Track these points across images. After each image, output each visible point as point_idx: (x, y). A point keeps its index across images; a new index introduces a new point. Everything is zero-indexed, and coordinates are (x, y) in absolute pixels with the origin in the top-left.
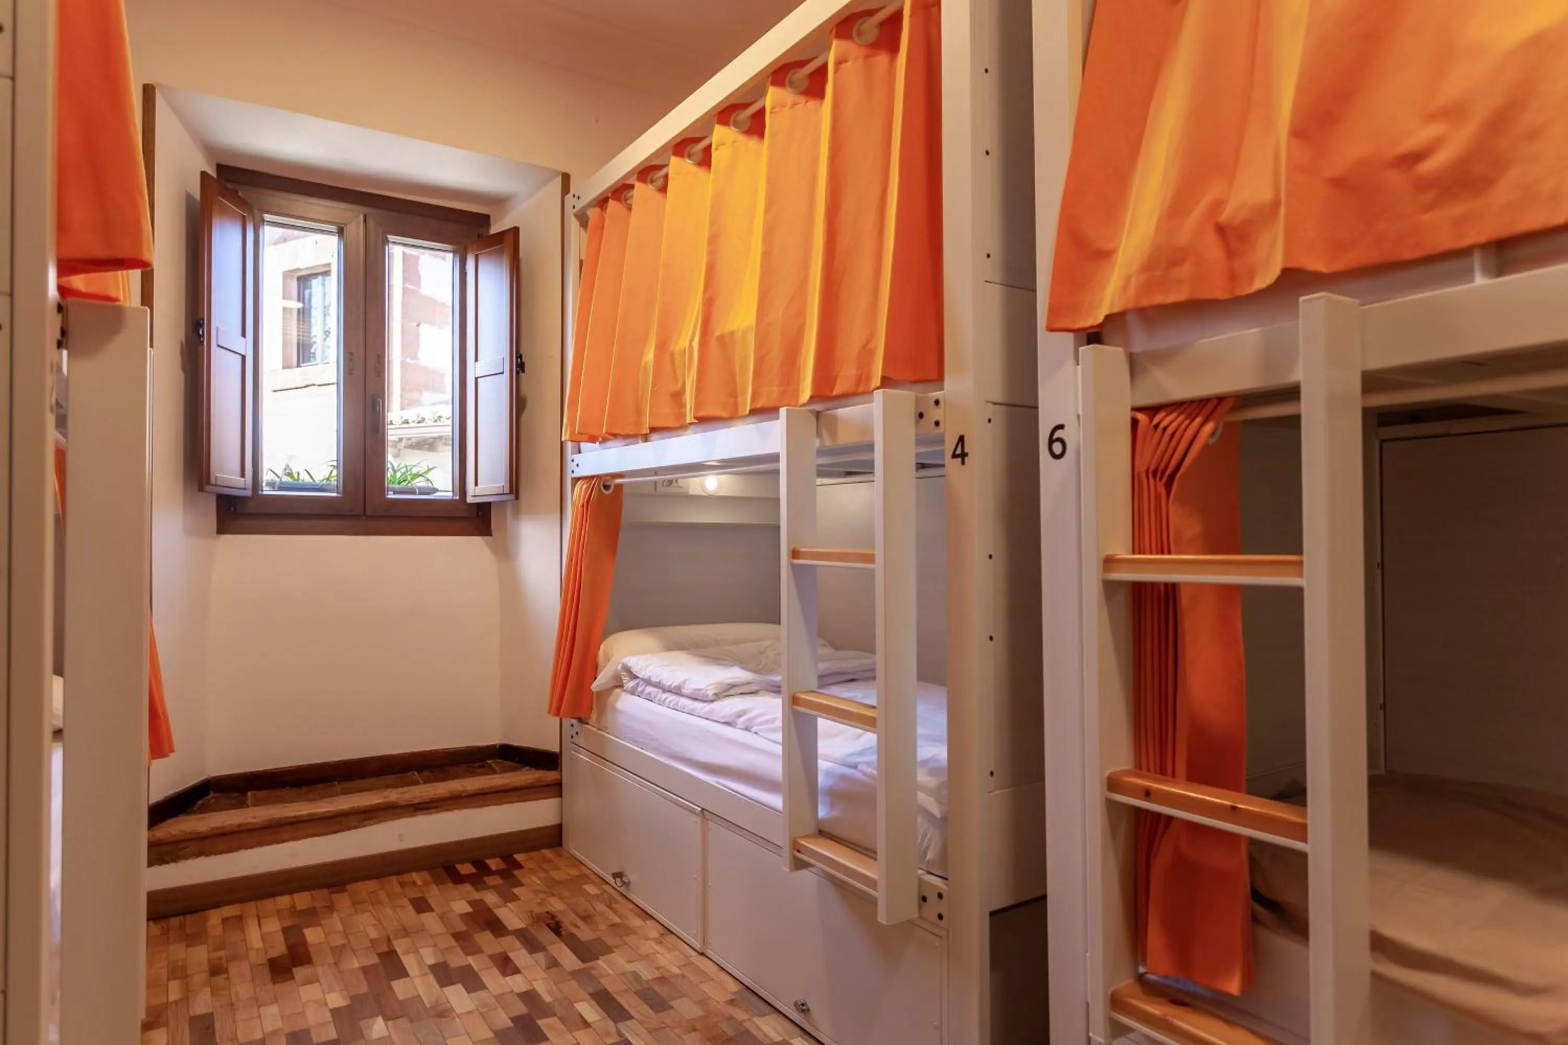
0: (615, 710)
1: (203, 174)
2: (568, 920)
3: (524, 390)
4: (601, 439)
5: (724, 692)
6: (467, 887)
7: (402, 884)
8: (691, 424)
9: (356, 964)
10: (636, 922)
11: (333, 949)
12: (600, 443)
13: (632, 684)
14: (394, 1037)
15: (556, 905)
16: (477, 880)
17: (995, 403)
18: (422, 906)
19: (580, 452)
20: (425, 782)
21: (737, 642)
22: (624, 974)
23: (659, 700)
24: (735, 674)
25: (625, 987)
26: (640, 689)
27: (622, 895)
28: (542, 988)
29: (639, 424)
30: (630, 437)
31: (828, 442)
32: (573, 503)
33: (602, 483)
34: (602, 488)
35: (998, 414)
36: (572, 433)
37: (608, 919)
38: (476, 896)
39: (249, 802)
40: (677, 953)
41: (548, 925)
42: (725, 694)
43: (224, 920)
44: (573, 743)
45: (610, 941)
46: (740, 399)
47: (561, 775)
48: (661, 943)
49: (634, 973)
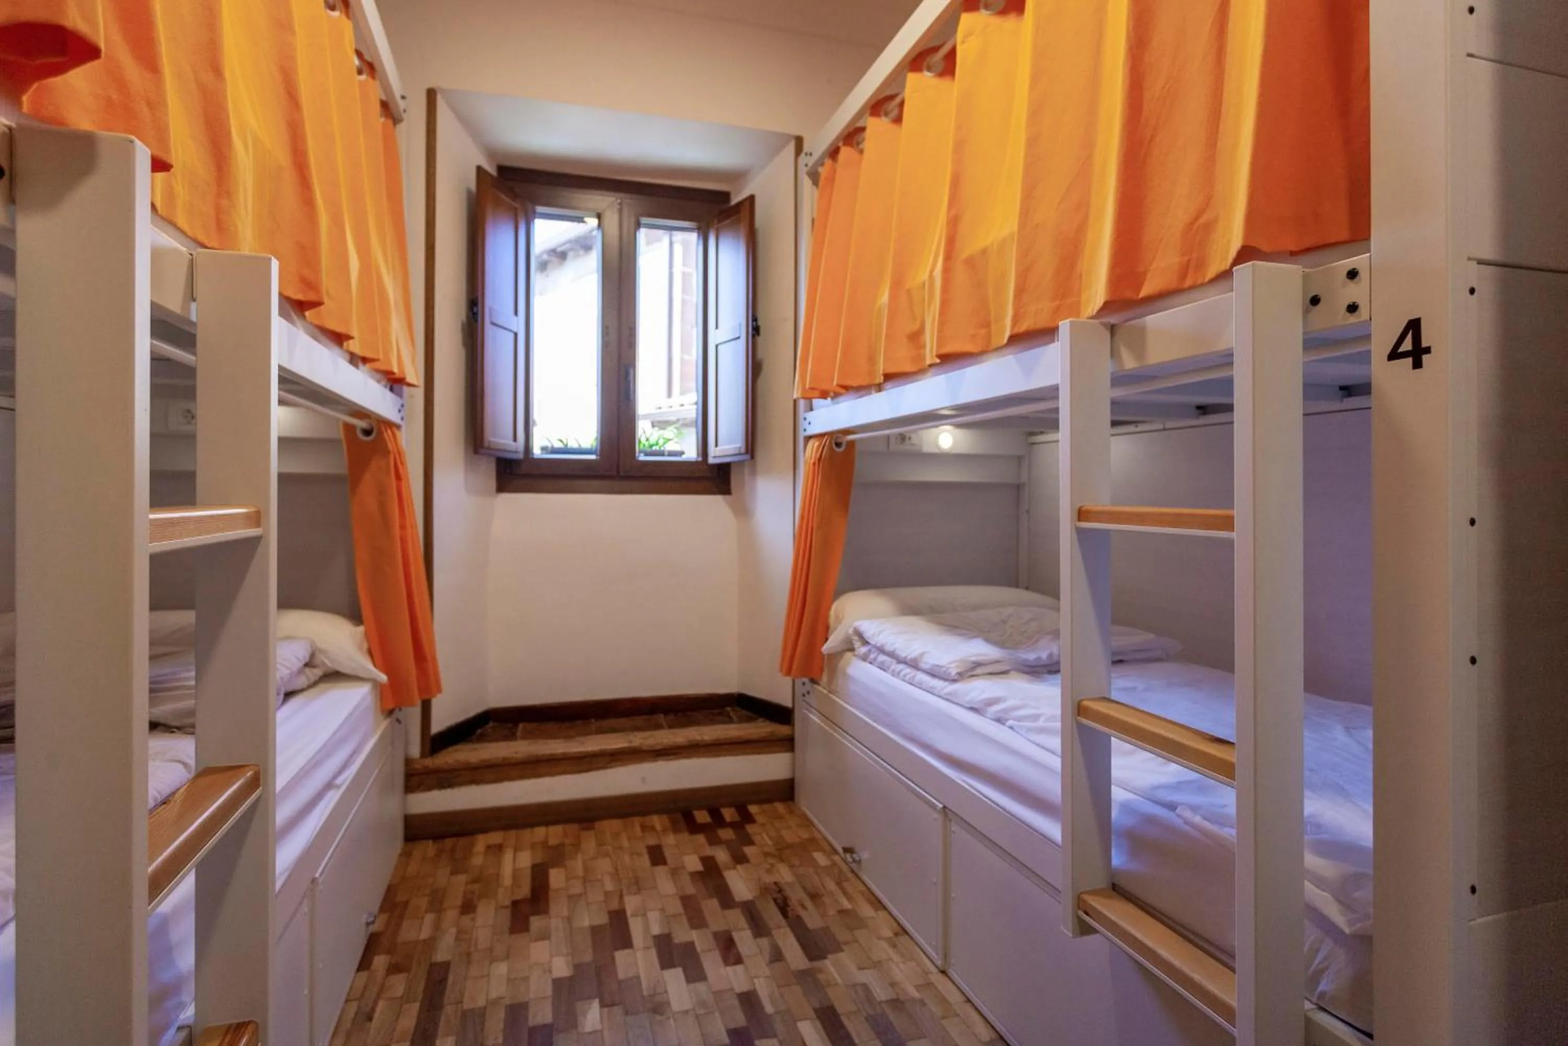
0: (845, 674)
1: (479, 169)
2: (796, 896)
3: (760, 355)
4: (832, 394)
5: (967, 671)
6: (701, 838)
7: (644, 828)
8: (931, 366)
9: (586, 923)
10: (866, 911)
11: (570, 897)
12: (833, 398)
13: (863, 650)
14: (606, 1034)
15: (784, 875)
16: (709, 831)
17: (1481, 262)
18: (657, 856)
19: (812, 410)
20: (670, 727)
21: (975, 608)
22: (854, 986)
23: (893, 671)
24: (978, 649)
25: (854, 1008)
26: (872, 656)
27: (853, 871)
28: (764, 990)
29: (871, 373)
30: (861, 389)
31: (1129, 363)
32: (805, 463)
33: (833, 441)
34: (834, 446)
35: (1485, 279)
36: (804, 389)
37: (836, 901)
38: (709, 851)
39: (519, 734)
40: (913, 964)
41: (775, 900)
42: (971, 673)
43: (489, 847)
44: (804, 701)
45: (842, 935)
46: (993, 328)
47: (793, 730)
48: (894, 946)
49: (865, 987)
